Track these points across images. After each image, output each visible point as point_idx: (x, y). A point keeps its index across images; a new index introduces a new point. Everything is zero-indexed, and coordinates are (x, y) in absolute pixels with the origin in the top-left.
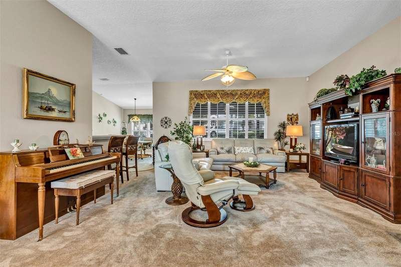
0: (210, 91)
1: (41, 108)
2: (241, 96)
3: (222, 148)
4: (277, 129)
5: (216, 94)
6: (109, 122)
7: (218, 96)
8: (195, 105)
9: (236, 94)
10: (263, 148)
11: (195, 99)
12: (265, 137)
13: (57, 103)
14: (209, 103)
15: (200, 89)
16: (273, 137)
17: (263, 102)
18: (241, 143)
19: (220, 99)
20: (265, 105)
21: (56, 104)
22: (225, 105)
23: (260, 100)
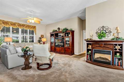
2: (26, 27)
4: (38, 39)
5: (15, 24)
8: (3, 27)
11: (3, 24)
14: (11, 27)
16: (37, 42)
19: (17, 26)
20: (35, 31)
22: (19, 29)
23: (33, 29)
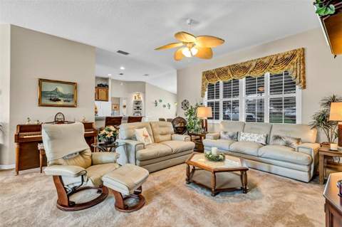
0: (220, 69)
1: (51, 100)
2: (257, 67)
3: (225, 133)
5: (226, 71)
6: (164, 106)
7: (229, 72)
8: (208, 87)
9: (250, 66)
10: (280, 138)
11: (207, 80)
12: (298, 121)
13: (63, 96)
14: (221, 82)
15: (211, 68)
16: (311, 122)
17: (291, 69)
18: (252, 128)
19: (232, 76)
20: (295, 73)
21: (61, 97)
22: (238, 82)
23: (286, 68)
